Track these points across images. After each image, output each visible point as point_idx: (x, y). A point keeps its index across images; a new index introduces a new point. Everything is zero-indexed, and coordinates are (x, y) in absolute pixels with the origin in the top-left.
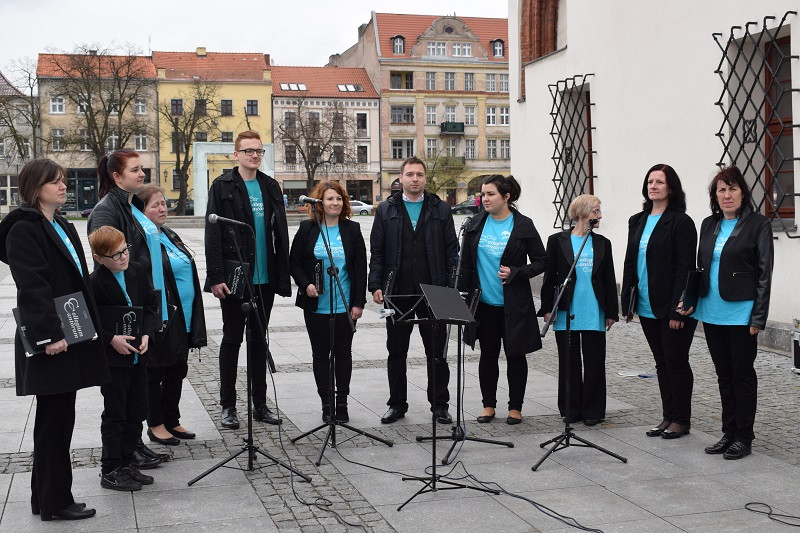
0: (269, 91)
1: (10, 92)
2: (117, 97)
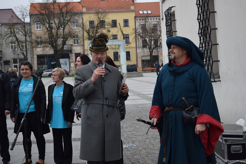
0: (133, 14)
1: (15, 21)
2: (62, 21)
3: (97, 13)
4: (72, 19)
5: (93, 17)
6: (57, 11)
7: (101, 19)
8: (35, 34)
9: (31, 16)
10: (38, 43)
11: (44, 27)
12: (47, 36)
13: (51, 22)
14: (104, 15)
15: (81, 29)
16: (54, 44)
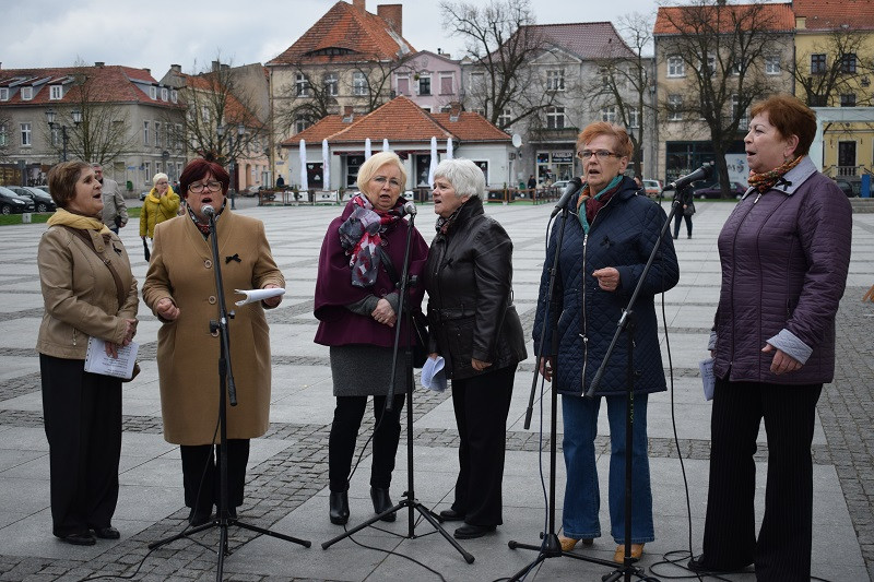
1: (617, 53)
2: (739, 54)
3: (837, 33)
4: (765, 50)
5: (825, 45)
6: (727, 27)
7: (847, 51)
8: (665, 87)
9: (658, 39)
10: (671, 111)
11: (691, 68)
12: (696, 93)
13: (709, 56)
14: (855, 38)
15: (787, 75)
16: (714, 115)
